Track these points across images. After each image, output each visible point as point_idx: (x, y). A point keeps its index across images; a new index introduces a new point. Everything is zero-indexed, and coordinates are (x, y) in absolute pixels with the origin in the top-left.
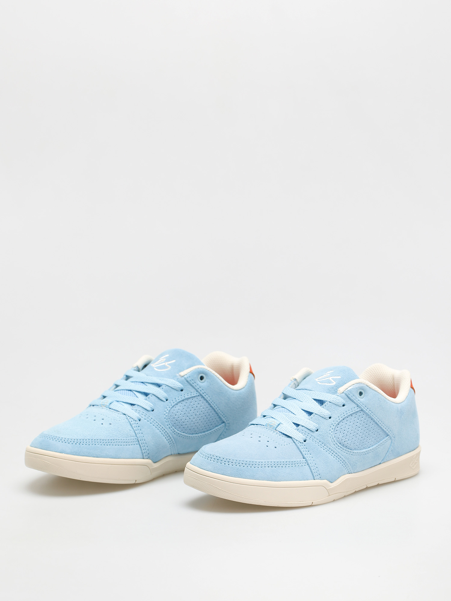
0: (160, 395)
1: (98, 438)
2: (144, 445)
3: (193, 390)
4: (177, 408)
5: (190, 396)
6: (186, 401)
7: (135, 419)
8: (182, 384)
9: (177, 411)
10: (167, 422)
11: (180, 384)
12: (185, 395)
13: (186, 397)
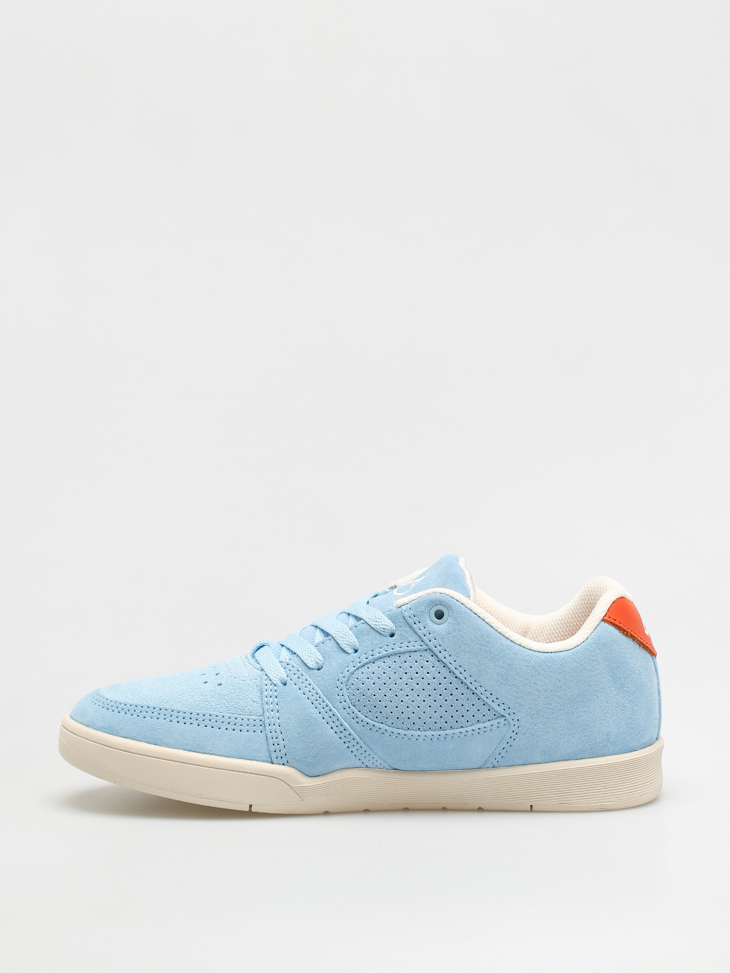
0: (341, 639)
1: (167, 707)
2: (274, 734)
3: (412, 638)
4: (371, 670)
5: (405, 649)
6: (397, 658)
7: (273, 681)
8: (394, 622)
9: (368, 676)
10: (341, 694)
11: (389, 621)
12: (395, 645)
13: (397, 649)
